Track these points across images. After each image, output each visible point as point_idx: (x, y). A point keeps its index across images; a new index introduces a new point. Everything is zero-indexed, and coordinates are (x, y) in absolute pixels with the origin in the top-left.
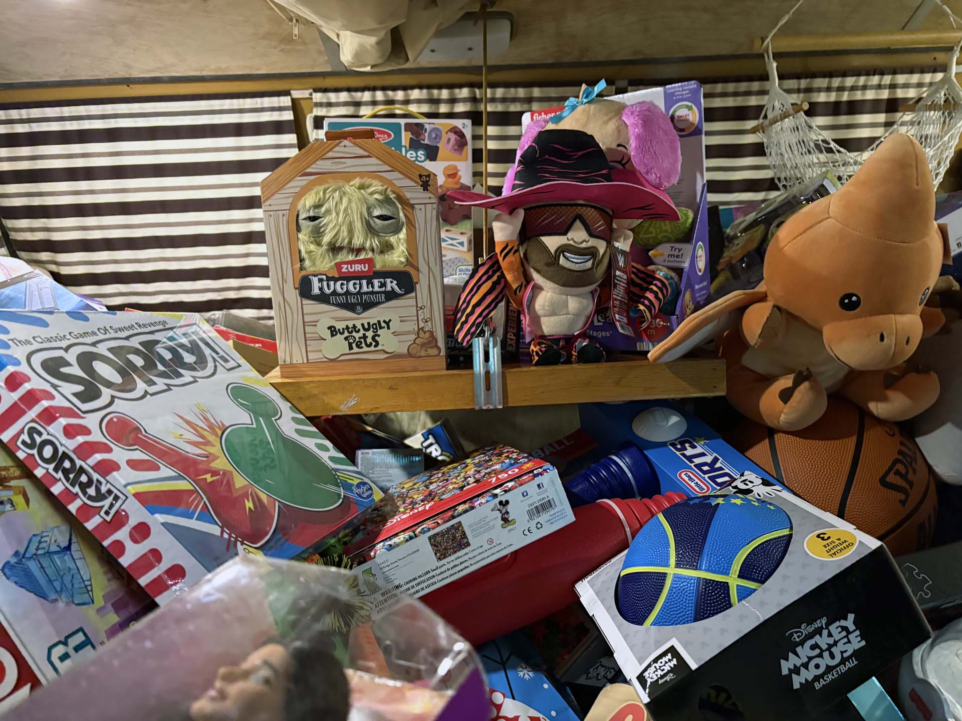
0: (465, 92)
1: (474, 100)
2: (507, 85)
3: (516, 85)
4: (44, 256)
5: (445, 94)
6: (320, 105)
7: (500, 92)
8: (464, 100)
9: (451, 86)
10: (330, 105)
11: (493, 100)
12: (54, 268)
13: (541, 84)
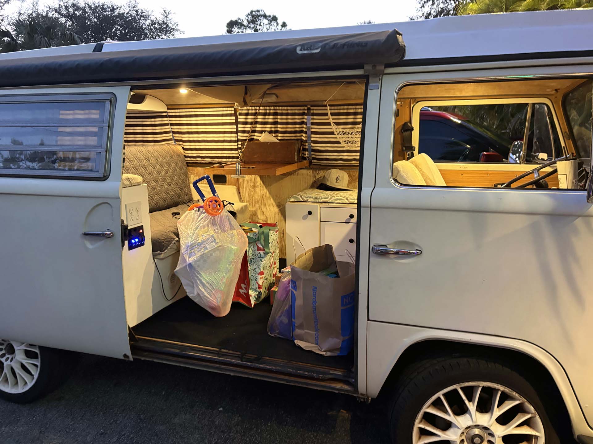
0: (272, 108)
1: (274, 109)
2: (282, 106)
3: (284, 106)
4: (181, 143)
5: (268, 108)
6: (240, 110)
7: (280, 108)
8: (273, 110)
9: (269, 106)
10: (242, 110)
11: (279, 110)
12: (183, 146)
13: (290, 106)
